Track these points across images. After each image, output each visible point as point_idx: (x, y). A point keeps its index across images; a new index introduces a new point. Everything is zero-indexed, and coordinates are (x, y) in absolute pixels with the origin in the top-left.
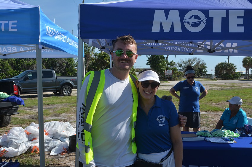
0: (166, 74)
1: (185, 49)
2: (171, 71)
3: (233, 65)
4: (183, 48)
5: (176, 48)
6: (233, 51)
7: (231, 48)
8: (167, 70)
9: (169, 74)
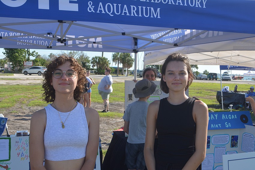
0: (25, 66)
1: (43, 42)
2: (32, 62)
3: (107, 59)
4: (40, 41)
5: (32, 41)
6: (98, 46)
7: (94, 43)
8: (27, 62)
9: (28, 66)
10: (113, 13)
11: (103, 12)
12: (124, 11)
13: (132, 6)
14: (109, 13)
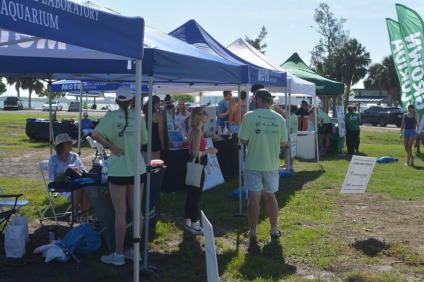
10: (16, 17)
11: (7, 14)
12: (26, 15)
13: (33, 9)
14: (13, 16)
